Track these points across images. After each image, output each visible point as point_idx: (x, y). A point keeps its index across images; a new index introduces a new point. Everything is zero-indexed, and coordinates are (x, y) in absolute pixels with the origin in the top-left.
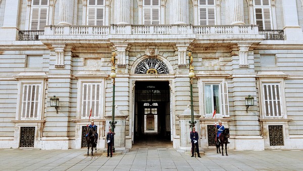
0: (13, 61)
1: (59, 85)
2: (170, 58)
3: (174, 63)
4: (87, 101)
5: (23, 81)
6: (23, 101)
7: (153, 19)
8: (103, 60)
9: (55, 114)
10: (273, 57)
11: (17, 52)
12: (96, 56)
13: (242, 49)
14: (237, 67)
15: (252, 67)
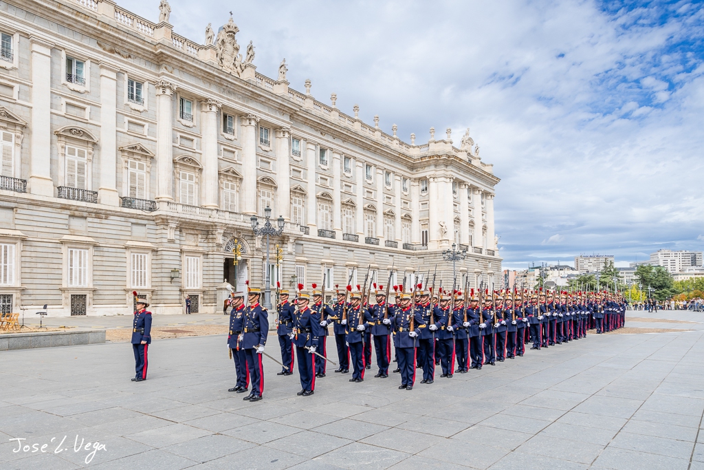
0: (119, 228)
1: (171, 258)
2: (249, 241)
3: (251, 245)
4: (189, 272)
5: (132, 250)
6: (132, 270)
7: (232, 202)
8: (200, 236)
9: (169, 284)
10: (301, 246)
11: (123, 219)
12: (196, 232)
13: (291, 241)
14: (286, 253)
15: (294, 253)
